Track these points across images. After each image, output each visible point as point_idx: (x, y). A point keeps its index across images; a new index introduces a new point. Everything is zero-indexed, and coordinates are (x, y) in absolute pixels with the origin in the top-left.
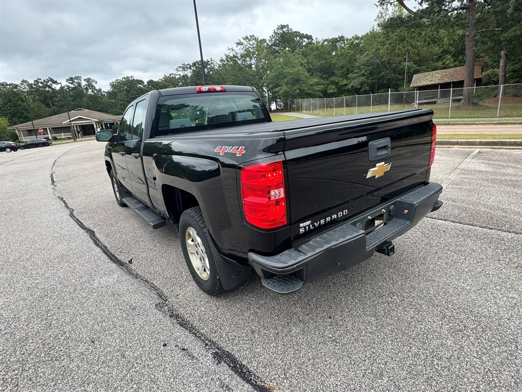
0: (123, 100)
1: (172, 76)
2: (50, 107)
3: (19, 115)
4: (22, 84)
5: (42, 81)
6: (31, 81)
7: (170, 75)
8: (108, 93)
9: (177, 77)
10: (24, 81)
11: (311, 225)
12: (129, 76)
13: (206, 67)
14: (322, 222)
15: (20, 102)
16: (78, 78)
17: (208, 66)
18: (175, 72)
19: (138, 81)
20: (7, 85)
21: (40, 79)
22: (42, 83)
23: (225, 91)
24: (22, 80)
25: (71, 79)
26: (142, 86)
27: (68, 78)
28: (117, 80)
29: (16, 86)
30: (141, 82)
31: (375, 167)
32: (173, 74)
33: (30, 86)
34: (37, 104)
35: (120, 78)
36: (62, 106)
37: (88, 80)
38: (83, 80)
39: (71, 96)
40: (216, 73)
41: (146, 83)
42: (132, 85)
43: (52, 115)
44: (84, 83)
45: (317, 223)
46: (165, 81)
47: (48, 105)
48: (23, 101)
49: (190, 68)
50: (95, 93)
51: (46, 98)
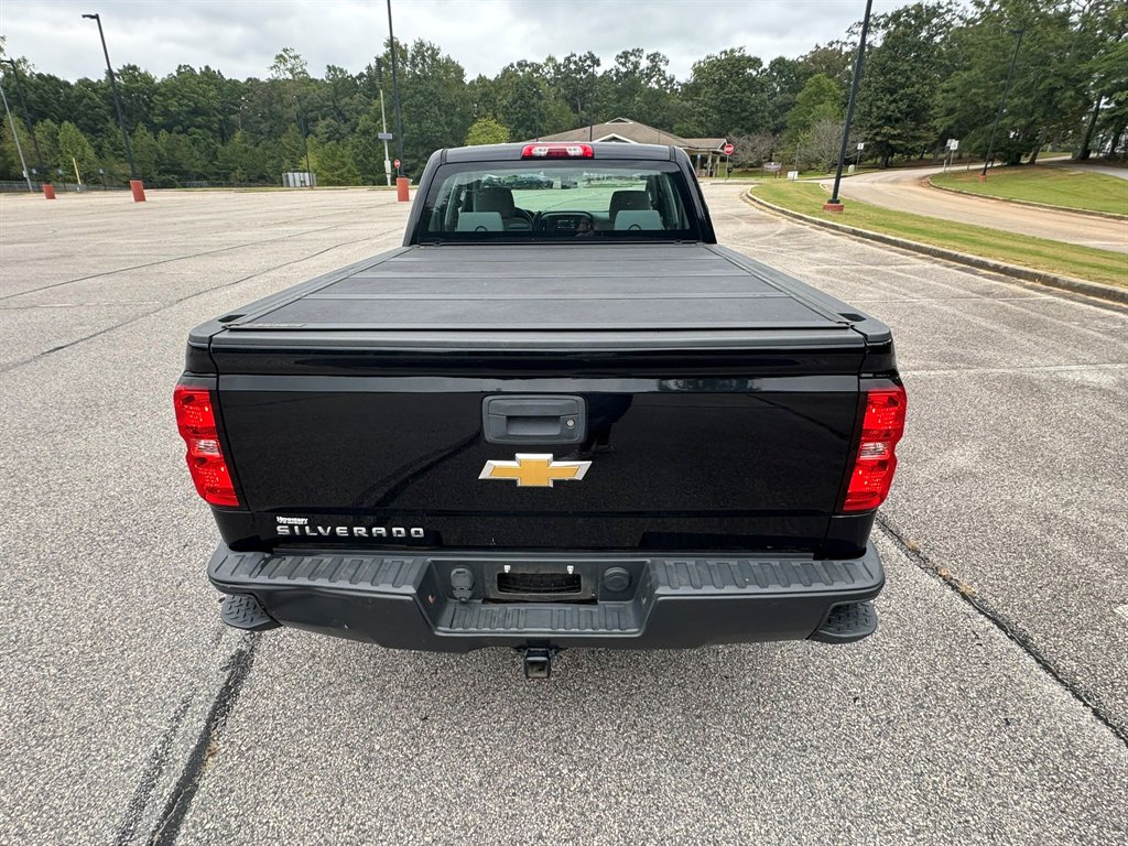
0: (706, 104)
1: (834, 46)
2: (577, 112)
3: (528, 123)
4: (546, 65)
5: (577, 59)
6: (560, 60)
7: (831, 44)
8: (685, 85)
9: (846, 49)
10: (550, 59)
11: (307, 528)
12: (736, 47)
13: (929, 22)
14: (341, 531)
15: (535, 100)
16: (638, 52)
17: (935, 21)
18: (843, 37)
19: (750, 59)
20: (527, 65)
21: (575, 55)
22: (575, 63)
23: (592, 158)
24: (547, 56)
25: (625, 55)
26: (754, 73)
27: (620, 53)
28: (708, 58)
29: (536, 68)
30: (756, 62)
31: (512, 458)
32: (838, 42)
33: (557, 68)
34: (561, 102)
35: (717, 54)
36: (597, 111)
37: (654, 58)
38: (644, 56)
39: (617, 91)
40: (954, 39)
41: (766, 65)
42: (736, 69)
43: (575, 128)
44: (644, 64)
45: (325, 530)
46: (813, 60)
47: (575, 109)
48: (540, 98)
49: (885, 26)
50: (661, 86)
51: (575, 93)
